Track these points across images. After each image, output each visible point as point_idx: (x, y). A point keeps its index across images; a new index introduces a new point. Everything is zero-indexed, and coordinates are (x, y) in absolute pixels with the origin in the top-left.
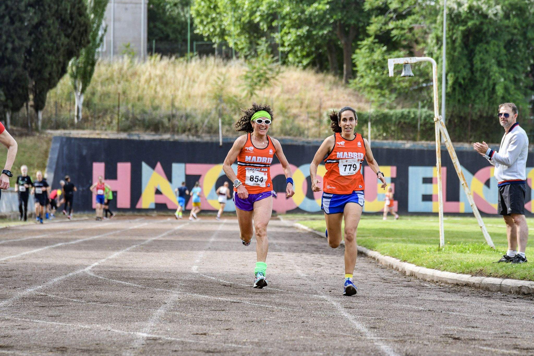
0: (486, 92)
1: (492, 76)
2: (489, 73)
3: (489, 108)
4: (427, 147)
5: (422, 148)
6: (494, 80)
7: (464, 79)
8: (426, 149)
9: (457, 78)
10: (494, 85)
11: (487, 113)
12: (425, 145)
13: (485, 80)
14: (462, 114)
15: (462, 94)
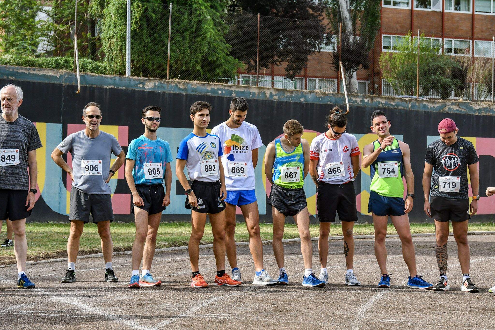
0: (187, 34)
1: (196, 10)
2: (191, 6)
3: (190, 58)
4: (185, 90)
5: (177, 92)
6: (200, 15)
7: (154, 12)
8: (184, 93)
9: (146, 10)
10: (200, 22)
11: (187, 64)
12: (181, 86)
13: (186, 16)
14: (150, 66)
15: (150, 36)
